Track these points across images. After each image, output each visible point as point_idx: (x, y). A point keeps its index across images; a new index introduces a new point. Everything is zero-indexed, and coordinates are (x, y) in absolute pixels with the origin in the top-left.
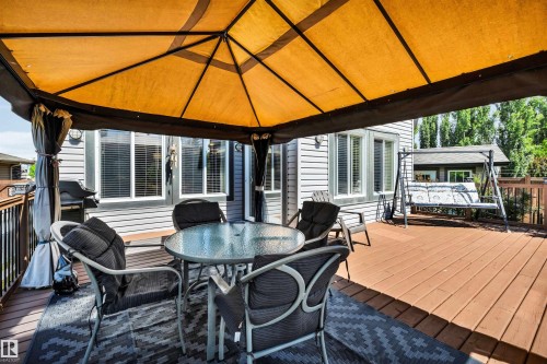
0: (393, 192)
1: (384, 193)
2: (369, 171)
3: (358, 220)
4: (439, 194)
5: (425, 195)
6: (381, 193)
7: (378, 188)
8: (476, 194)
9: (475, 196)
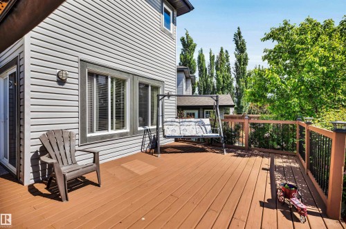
0: (156, 127)
1: (150, 127)
2: (132, 109)
3: (92, 160)
4: (187, 128)
5: (177, 128)
6: (147, 127)
7: (144, 123)
8: (210, 126)
9: (209, 128)
